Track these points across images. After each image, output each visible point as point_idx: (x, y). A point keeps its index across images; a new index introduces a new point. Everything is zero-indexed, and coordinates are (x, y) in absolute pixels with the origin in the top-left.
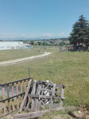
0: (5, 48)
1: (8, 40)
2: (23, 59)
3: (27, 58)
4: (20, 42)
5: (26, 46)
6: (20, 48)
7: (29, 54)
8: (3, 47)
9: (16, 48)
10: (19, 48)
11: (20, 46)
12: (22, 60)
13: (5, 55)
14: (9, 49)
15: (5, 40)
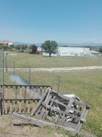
0: (68, 54)
1: (74, 46)
2: (81, 68)
3: (85, 68)
4: (86, 48)
5: (92, 54)
6: (85, 55)
7: (91, 63)
8: (66, 53)
9: (80, 55)
10: (83, 55)
11: (85, 53)
12: (78, 69)
13: (65, 61)
14: (73, 55)
15: (72, 46)
